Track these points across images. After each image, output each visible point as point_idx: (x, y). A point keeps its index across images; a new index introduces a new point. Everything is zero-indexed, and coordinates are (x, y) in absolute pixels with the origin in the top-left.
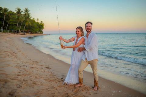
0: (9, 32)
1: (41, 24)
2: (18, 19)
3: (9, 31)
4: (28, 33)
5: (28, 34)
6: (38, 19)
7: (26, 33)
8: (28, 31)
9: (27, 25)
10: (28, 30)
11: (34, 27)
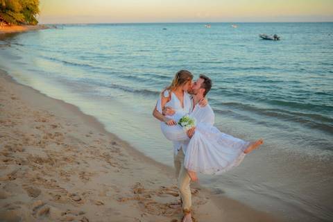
11: (12, 10)
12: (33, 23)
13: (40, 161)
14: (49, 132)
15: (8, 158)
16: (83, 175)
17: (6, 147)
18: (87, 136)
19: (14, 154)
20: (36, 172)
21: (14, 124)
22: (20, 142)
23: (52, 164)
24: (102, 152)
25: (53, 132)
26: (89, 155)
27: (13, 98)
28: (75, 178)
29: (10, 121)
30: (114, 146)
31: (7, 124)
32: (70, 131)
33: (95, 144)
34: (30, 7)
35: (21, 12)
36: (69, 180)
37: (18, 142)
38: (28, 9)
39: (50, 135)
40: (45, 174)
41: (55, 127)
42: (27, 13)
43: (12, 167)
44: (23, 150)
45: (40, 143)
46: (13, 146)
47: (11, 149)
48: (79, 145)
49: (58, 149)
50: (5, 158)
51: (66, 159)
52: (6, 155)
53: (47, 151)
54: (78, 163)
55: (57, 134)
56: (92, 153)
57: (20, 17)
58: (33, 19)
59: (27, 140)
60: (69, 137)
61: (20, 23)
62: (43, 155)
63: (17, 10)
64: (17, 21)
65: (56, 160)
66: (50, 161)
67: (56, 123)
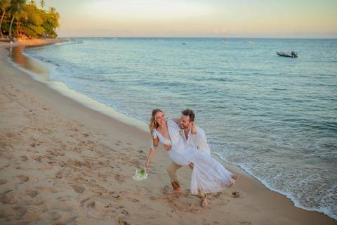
1: (51, 14)
4: (20, 36)
6: (42, 1)
7: (17, 37)
8: (20, 32)
9: (18, 18)
11: (33, 24)
12: (53, 36)
13: (79, 164)
14: (82, 140)
15: (51, 161)
16: (117, 177)
17: (47, 151)
18: (117, 145)
19: (57, 158)
20: (78, 173)
21: (50, 132)
22: (59, 147)
23: (90, 167)
24: (132, 159)
25: (86, 140)
26: (120, 161)
27: (45, 109)
28: (111, 179)
29: (46, 129)
30: (142, 154)
31: (45, 131)
32: (100, 140)
33: (125, 152)
34: (51, 21)
35: (42, 26)
36: (106, 181)
37: (57, 148)
38: (48, 22)
39: (84, 142)
40: (85, 175)
41: (87, 135)
42: (48, 26)
43: (57, 168)
44: (63, 155)
45: (76, 149)
46: (53, 151)
47: (52, 154)
48: (110, 152)
49: (93, 155)
50: (49, 161)
51: (101, 163)
52: (50, 158)
53: (83, 156)
54: (113, 168)
55: (90, 142)
56: (122, 159)
57: (41, 30)
58: (53, 33)
59: (64, 146)
60: (101, 145)
61: (40, 36)
62: (81, 160)
63: (38, 23)
64: (37, 34)
65: (93, 164)
66: (88, 164)
67: (86, 132)
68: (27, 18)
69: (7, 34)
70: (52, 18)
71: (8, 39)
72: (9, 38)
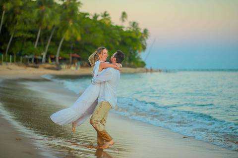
0: (13, 61)
1: (129, 32)
2: (39, 21)
3: (13, 58)
4: (73, 63)
5: (73, 68)
6: (124, 14)
7: (68, 64)
8: (73, 57)
10: (75, 55)
68: (79, 38)
69: (53, 59)
70: (131, 37)
71: (54, 66)
72: (57, 65)
